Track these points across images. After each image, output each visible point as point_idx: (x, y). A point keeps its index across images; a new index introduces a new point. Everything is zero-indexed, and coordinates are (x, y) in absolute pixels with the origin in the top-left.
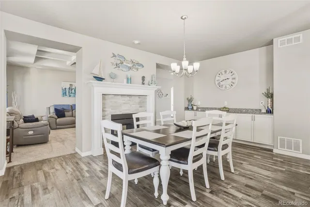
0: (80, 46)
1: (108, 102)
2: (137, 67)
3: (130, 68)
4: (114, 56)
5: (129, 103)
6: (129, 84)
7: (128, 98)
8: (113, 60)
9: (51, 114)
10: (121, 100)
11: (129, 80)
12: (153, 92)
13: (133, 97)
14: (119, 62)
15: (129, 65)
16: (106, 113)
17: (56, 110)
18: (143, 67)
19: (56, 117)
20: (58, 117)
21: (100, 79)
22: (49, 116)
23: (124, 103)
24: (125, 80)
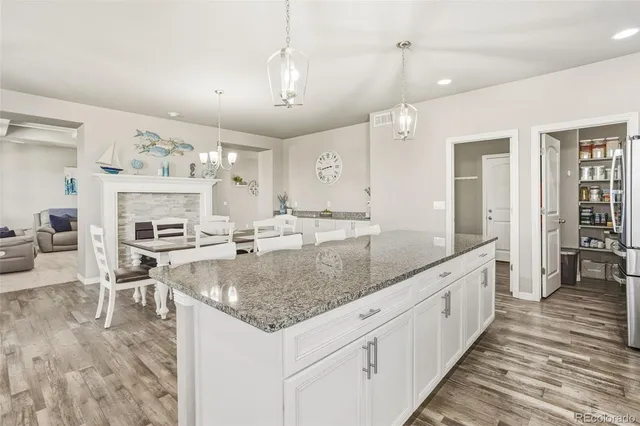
0: (80, 121)
1: (129, 204)
2: (181, 149)
3: (168, 153)
4: (140, 134)
5: (167, 205)
6: (166, 177)
7: (165, 197)
8: (138, 140)
9: (43, 226)
10: (151, 201)
11: (167, 171)
12: (209, 188)
13: (174, 197)
14: (148, 143)
15: (167, 148)
16: (126, 221)
17: (52, 217)
18: (193, 148)
19: (53, 231)
20: (57, 231)
21: (115, 171)
22: (39, 228)
23: (157, 205)
24: (160, 171)
